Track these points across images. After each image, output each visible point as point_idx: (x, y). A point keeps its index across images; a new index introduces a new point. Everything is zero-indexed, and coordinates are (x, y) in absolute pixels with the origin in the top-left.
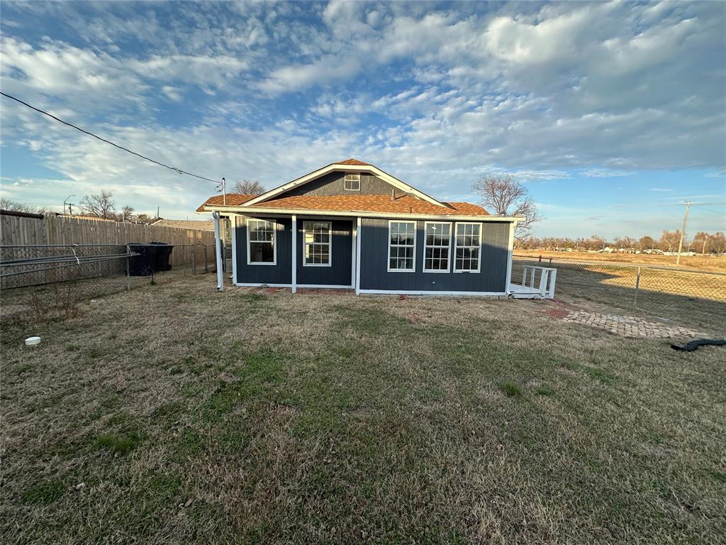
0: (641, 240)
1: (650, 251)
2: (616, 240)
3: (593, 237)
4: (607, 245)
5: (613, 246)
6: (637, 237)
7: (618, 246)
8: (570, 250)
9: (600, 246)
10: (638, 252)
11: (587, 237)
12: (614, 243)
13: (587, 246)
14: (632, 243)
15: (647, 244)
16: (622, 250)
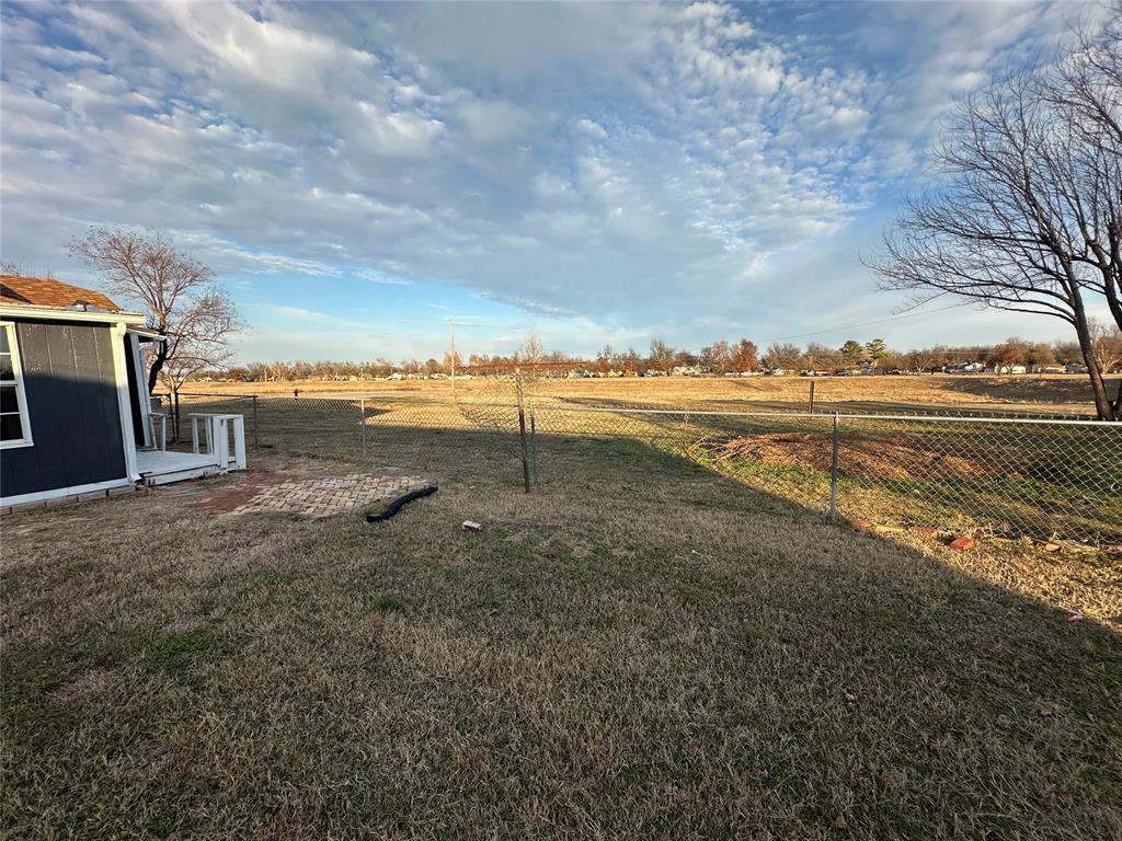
0: (427, 363)
1: (436, 376)
2: (403, 363)
3: (379, 360)
4: (395, 371)
5: (401, 371)
6: (423, 361)
7: (406, 371)
8: (353, 378)
9: (387, 371)
10: (426, 378)
11: (372, 361)
12: (402, 367)
13: (373, 372)
14: (419, 367)
15: (433, 368)
16: (410, 376)
